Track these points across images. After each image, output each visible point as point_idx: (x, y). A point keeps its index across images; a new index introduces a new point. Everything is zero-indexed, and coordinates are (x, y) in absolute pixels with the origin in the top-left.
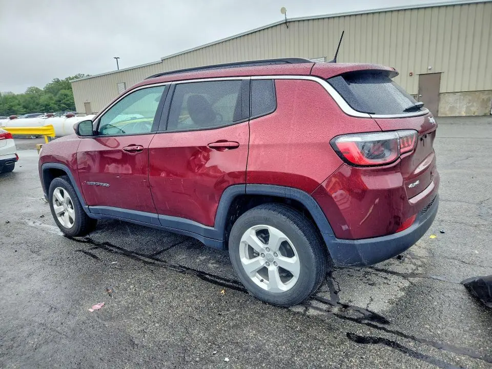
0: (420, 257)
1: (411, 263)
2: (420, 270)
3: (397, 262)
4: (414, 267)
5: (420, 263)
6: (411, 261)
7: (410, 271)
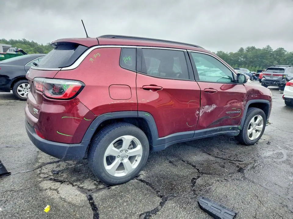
0: (43, 180)
1: (46, 173)
2: (38, 171)
3: (55, 169)
4: (43, 171)
5: (41, 175)
6: (48, 174)
7: (43, 168)
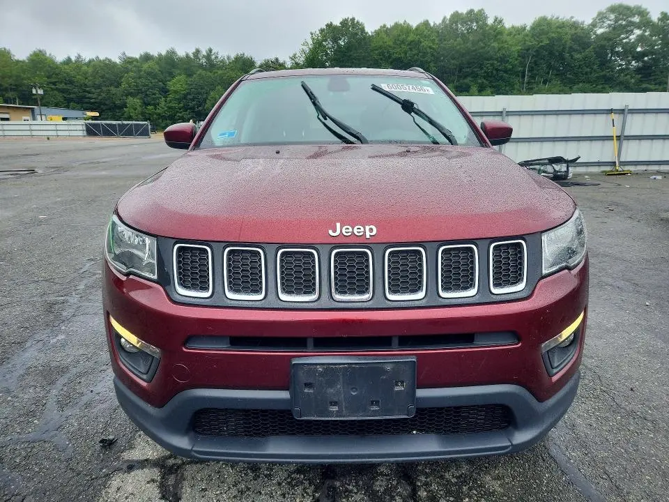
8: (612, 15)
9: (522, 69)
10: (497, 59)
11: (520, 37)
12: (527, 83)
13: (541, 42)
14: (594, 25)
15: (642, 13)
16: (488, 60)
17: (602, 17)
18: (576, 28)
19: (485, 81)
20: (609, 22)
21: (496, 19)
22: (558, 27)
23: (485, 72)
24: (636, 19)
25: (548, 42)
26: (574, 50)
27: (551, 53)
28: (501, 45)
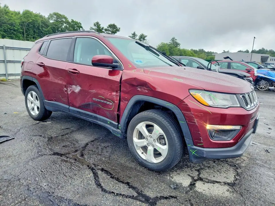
8: (55, 16)
9: (22, 31)
10: (9, 24)
11: (19, 16)
12: (26, 37)
13: (29, 20)
14: (49, 18)
15: (65, 18)
16: (4, 23)
17: (51, 16)
18: (42, 18)
19: (4, 33)
20: (54, 19)
21: (5, 6)
22: (35, 16)
23: (4, 29)
24: (64, 20)
25: (32, 21)
26: (43, 27)
27: (34, 26)
28: (9, 18)
